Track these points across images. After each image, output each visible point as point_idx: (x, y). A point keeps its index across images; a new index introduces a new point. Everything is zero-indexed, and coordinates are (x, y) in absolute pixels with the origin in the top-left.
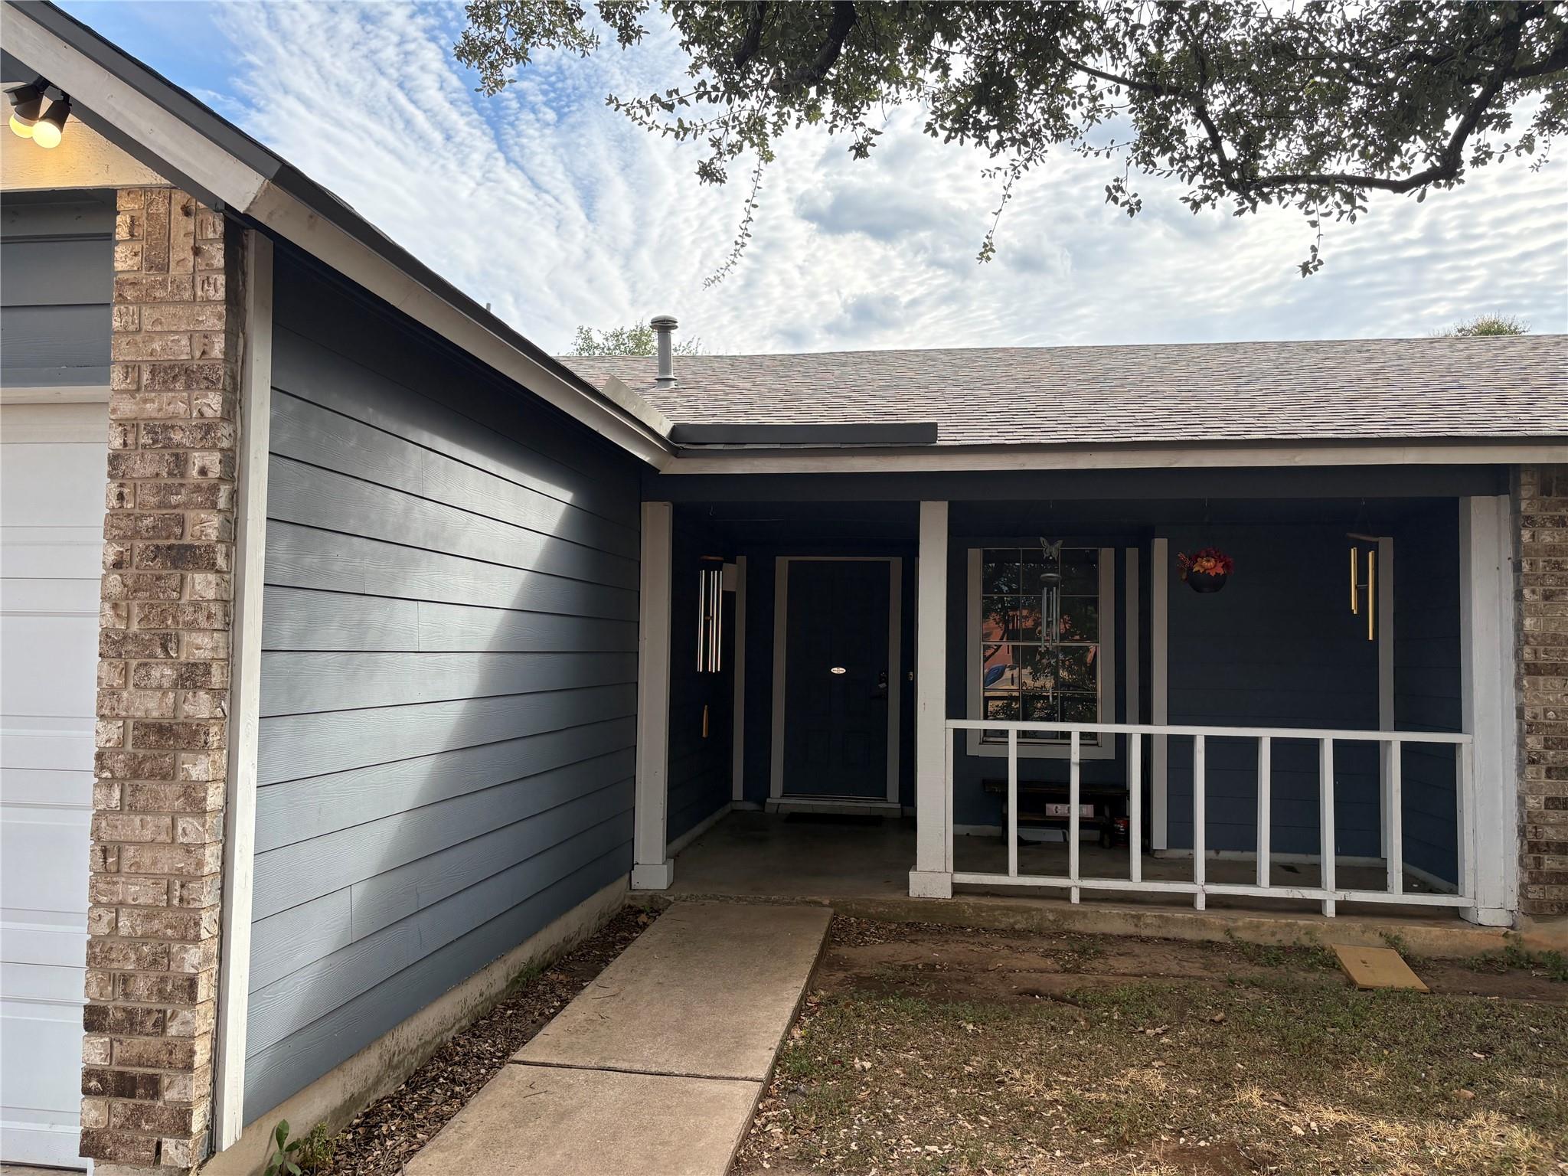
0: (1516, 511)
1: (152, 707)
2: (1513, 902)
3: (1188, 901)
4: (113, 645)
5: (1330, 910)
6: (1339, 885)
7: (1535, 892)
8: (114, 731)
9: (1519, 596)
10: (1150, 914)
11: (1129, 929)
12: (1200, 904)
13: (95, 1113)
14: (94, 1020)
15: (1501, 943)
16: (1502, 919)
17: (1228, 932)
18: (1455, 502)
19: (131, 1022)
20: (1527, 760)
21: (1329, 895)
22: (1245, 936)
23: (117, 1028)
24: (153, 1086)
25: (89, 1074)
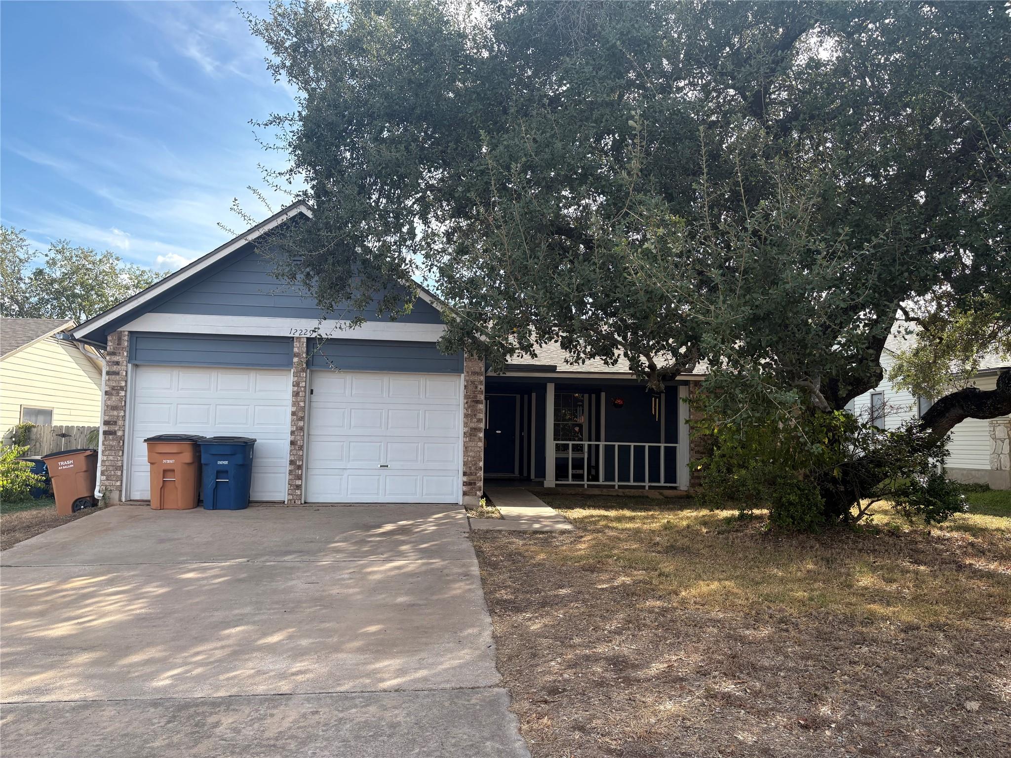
0: (689, 390)
1: (473, 425)
2: (688, 484)
3: (613, 486)
4: (466, 416)
5: (647, 488)
6: (649, 482)
7: (693, 481)
8: (467, 429)
9: (690, 410)
10: (605, 490)
11: (600, 493)
12: (617, 487)
13: (465, 488)
14: (465, 474)
15: (685, 493)
16: (686, 488)
17: (623, 493)
18: (677, 387)
19: (471, 474)
20: (691, 450)
21: (647, 484)
22: (628, 494)
23: (469, 475)
24: (475, 484)
25: (464, 482)
